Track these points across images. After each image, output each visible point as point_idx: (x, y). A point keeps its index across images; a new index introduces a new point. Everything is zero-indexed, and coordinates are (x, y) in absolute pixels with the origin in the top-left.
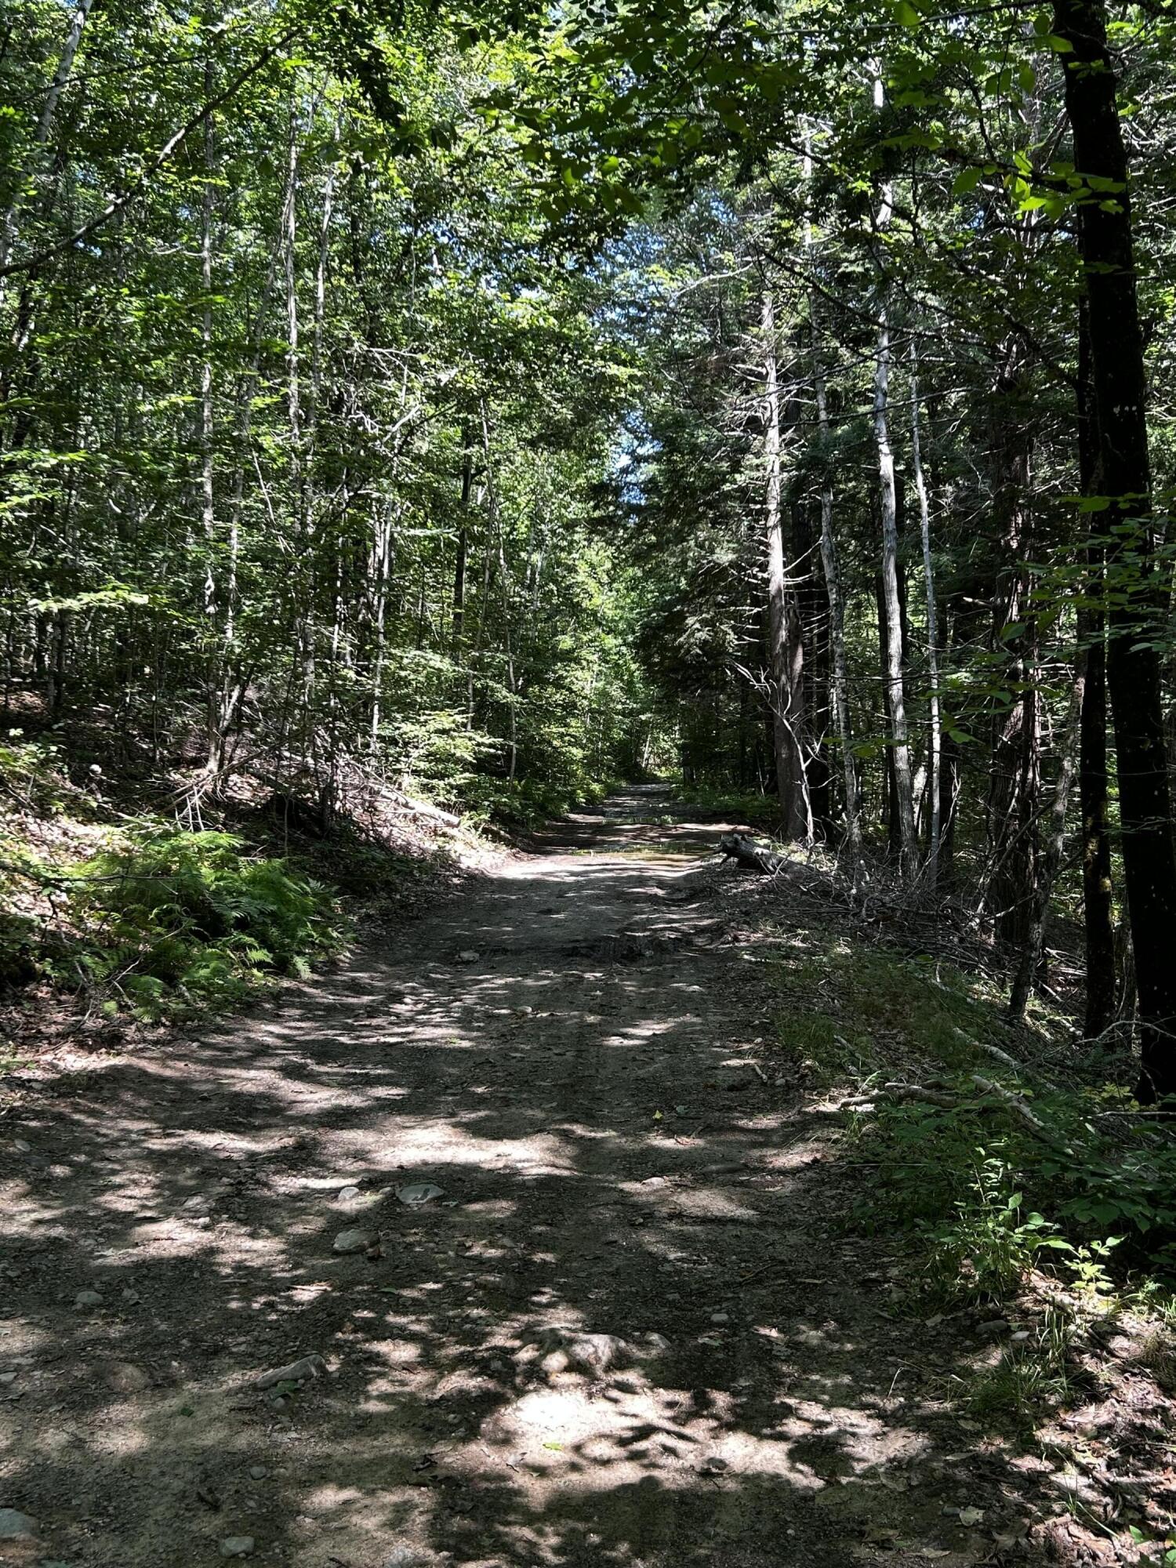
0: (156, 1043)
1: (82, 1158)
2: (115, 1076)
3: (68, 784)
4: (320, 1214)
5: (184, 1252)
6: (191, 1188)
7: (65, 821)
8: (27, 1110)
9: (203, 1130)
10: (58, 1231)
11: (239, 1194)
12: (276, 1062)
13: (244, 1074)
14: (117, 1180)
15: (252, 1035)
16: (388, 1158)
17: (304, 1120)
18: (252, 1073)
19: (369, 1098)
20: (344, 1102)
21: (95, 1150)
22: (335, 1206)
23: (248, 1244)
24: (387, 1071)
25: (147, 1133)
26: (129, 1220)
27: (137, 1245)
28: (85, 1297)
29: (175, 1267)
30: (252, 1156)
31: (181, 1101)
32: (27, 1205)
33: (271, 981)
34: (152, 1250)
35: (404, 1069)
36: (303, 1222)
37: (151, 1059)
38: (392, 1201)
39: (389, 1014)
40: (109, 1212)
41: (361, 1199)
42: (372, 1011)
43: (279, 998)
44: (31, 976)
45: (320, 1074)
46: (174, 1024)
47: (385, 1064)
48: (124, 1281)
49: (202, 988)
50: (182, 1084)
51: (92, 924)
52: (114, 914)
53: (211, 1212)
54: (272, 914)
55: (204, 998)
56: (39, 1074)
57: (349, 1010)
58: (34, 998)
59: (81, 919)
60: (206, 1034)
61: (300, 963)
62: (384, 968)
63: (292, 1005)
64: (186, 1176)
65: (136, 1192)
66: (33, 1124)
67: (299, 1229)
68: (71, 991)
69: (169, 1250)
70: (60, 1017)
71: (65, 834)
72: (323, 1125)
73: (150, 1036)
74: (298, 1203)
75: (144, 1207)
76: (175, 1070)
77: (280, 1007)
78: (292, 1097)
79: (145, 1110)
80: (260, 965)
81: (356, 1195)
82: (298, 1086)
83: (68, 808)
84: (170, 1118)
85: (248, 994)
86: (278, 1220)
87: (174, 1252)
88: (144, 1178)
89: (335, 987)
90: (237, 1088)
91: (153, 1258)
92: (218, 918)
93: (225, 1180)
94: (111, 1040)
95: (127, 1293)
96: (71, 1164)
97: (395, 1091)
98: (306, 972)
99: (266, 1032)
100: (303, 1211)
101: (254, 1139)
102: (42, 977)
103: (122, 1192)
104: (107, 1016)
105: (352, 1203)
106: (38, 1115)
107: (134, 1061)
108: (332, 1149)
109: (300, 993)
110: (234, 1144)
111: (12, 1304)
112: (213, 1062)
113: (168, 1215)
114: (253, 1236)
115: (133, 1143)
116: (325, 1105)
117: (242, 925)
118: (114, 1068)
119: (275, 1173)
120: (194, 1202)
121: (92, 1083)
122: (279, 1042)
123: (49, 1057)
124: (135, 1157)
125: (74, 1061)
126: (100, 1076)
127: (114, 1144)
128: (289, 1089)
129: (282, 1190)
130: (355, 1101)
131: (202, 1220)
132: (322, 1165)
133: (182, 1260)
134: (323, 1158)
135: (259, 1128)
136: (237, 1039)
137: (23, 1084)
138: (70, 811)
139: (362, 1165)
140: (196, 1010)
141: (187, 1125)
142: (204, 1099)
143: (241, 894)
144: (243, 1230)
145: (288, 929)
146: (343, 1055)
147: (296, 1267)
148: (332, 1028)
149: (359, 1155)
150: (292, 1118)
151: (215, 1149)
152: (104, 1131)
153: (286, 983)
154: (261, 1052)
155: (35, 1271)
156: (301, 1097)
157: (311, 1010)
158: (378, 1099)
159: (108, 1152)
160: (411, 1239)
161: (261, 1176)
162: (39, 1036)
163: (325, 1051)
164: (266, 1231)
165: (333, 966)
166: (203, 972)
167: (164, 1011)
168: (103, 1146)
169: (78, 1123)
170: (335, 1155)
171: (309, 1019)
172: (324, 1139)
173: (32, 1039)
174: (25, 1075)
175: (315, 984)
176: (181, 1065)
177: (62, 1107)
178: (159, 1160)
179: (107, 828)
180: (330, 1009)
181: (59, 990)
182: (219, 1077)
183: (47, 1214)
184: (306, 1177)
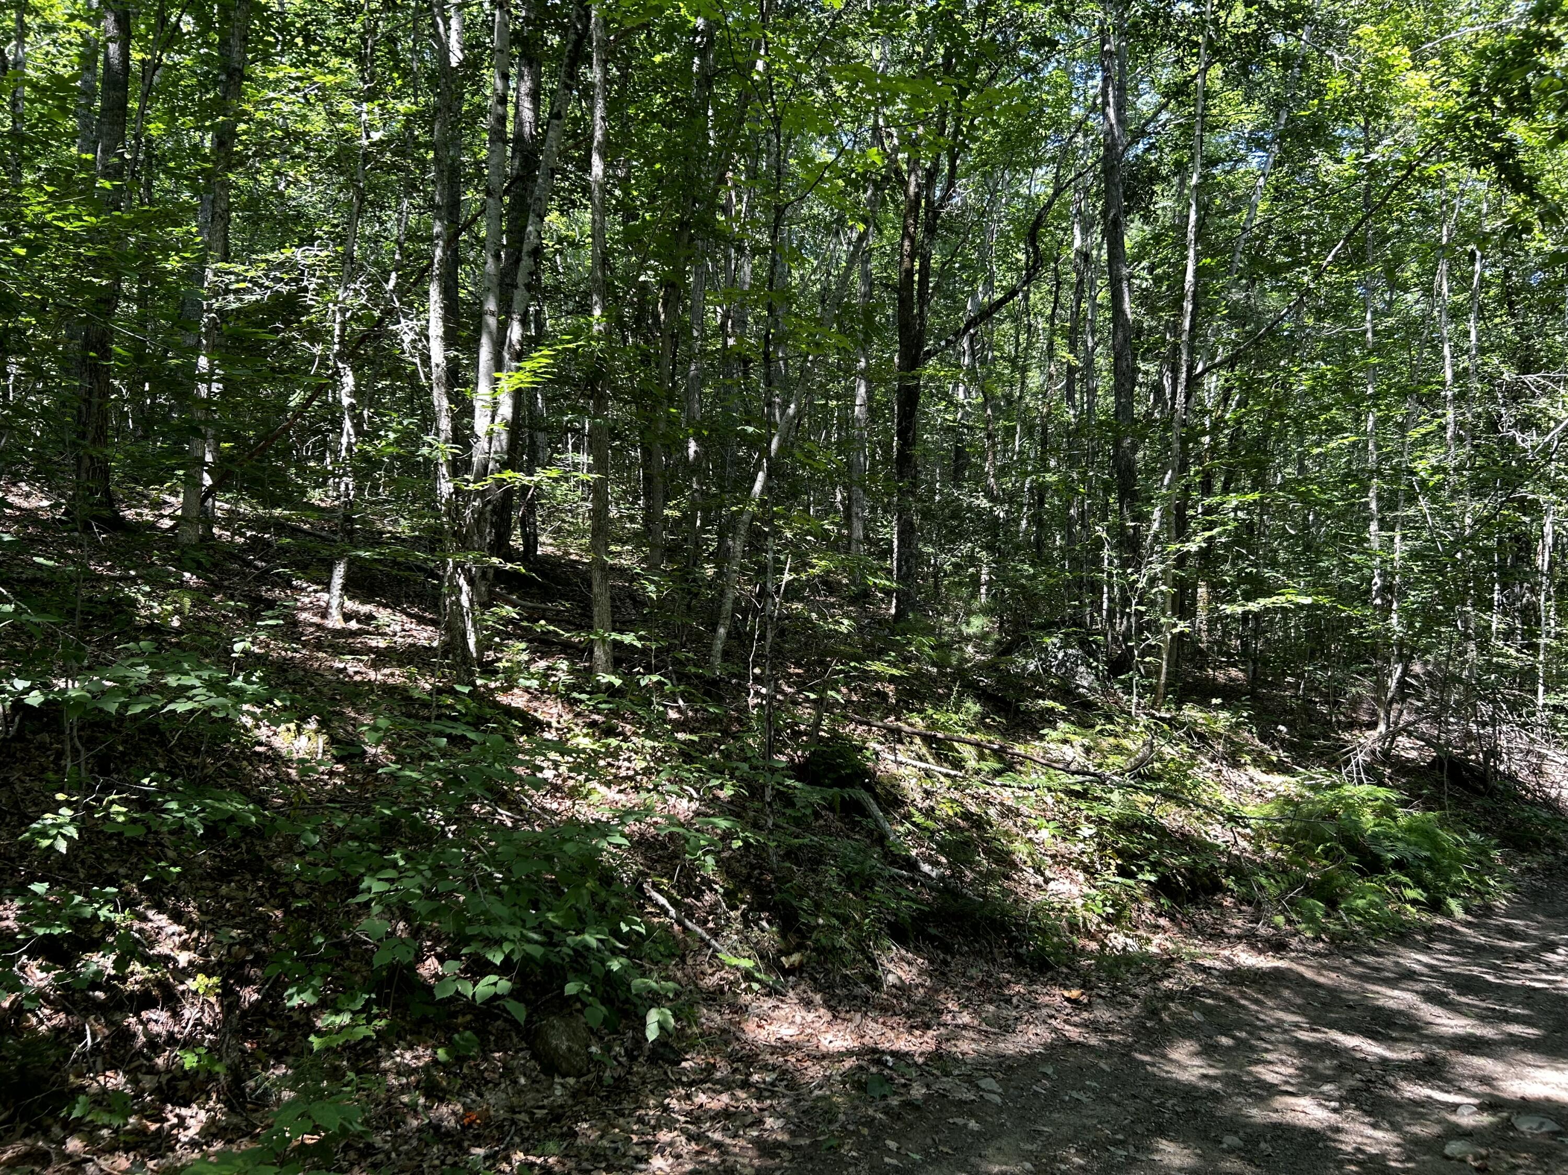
0: (1314, 954)
1: (1244, 1035)
2: (1277, 975)
3: (1257, 742)
4: (1439, 1122)
5: (1314, 1125)
6: (1328, 1077)
7: (1251, 770)
8: (1206, 990)
9: (1344, 1032)
10: (1218, 1086)
11: (1367, 1090)
12: (1420, 987)
13: (1389, 992)
14: (1269, 1057)
15: (1401, 961)
16: (1513, 1089)
17: (1439, 1040)
18: (1396, 993)
19: (1503, 1033)
20: (1478, 1032)
21: (1253, 1030)
22: (1453, 1118)
23: (1370, 1131)
24: (1526, 1012)
25: (1297, 1026)
26: (1272, 1090)
27: (1277, 1111)
28: (1230, 1140)
29: (1304, 1135)
30: (1384, 1061)
31: (1329, 1005)
32: (1197, 1062)
33: (1425, 917)
34: (1289, 1117)
35: (1545, 1013)
36: (1422, 1125)
37: (1308, 966)
38: (1508, 1125)
39: (1538, 960)
40: (1259, 1080)
41: (1478, 1118)
42: (1521, 956)
43: (1431, 933)
44: (1219, 888)
45: (1460, 1004)
46: (1332, 941)
47: (1526, 1006)
48: (1262, 1136)
49: (1359, 915)
50: (1334, 992)
51: (1269, 852)
52: (1286, 847)
53: (1340, 1099)
54: (1426, 859)
55: (1360, 923)
56: (1218, 964)
57: (1501, 953)
58: (1221, 905)
59: (1261, 848)
60: (1359, 954)
61: (1454, 904)
62: (1541, 918)
63: (1443, 940)
64: (1326, 1065)
65: (1283, 1070)
66: (1209, 1001)
67: (1416, 1129)
68: (1250, 904)
69: (1302, 1120)
70: (1239, 923)
71: (1251, 780)
72: (1454, 1048)
73: (1310, 948)
74: (1419, 1109)
75: (1287, 1083)
76: (1328, 979)
77: (1431, 940)
78: (1430, 1019)
79: (1299, 1007)
80: (1414, 902)
81: (1474, 1113)
82: (1437, 1010)
83: (1254, 760)
84: (1319, 1017)
85: (1401, 925)
86: (1399, 1119)
87: (1307, 1123)
88: (1290, 1060)
89: (1489, 929)
90: (1380, 1003)
91: (1288, 1124)
92: (1378, 858)
93: (1358, 1076)
94: (1278, 946)
95: (1263, 1145)
96: (1234, 1037)
97: (1530, 1031)
98: (1459, 913)
99: (1414, 959)
100: (1422, 1116)
101: (1389, 1048)
102: (1225, 890)
103: (1271, 1067)
104: (1276, 927)
105: (1467, 1119)
106: (1213, 995)
107: (1294, 966)
108: (1460, 1070)
109: (1453, 931)
110: (1372, 1049)
111: (1177, 1131)
112: (1363, 978)
113: (1305, 1094)
114: (1375, 1126)
115: (1285, 1031)
116: (1460, 1031)
117: (1399, 865)
118: (1276, 969)
119: (1404, 1079)
120: (1327, 1088)
121: (1256, 978)
122: (1425, 970)
123: (1227, 953)
124: (1285, 1042)
125: (1246, 958)
126: (1264, 973)
127: (1270, 1028)
128: (1429, 1012)
129: (1407, 1095)
130: (1488, 1032)
131: (1333, 1104)
132: (1449, 1081)
133: (1312, 1132)
134: (1450, 1076)
135: (1396, 1040)
136: (1387, 962)
137: (1205, 970)
138: (1255, 763)
139: (1485, 1089)
140: (1353, 932)
141: (1332, 1025)
142: (1350, 1007)
143: (1398, 839)
144: (1367, 1120)
145: (1442, 873)
146: (1486, 991)
147: (1409, 1159)
148: (1479, 965)
149: (1485, 1080)
150: (1427, 1036)
151: (1353, 1049)
152: (1262, 1017)
153: (1439, 921)
154: (1406, 976)
155: (1196, 1112)
156: (1438, 1021)
157: (1460, 947)
158: (1511, 1035)
159: (1264, 1034)
160: (1521, 1162)
161: (1391, 1079)
162: (1222, 935)
163: (1467, 985)
164: (1387, 1126)
165: (1488, 910)
166: (1360, 903)
167: (1325, 930)
168: (1260, 1028)
169: (1243, 1007)
170: (1463, 1076)
171: (1457, 955)
172: (1455, 1059)
173: (1216, 936)
174: (1207, 963)
175: (1468, 924)
176: (1334, 975)
177: (1232, 993)
178: (1304, 1048)
179: (1287, 778)
180: (1480, 949)
181: (1241, 901)
182: (1366, 990)
183: (1211, 1072)
184: (1432, 1088)
